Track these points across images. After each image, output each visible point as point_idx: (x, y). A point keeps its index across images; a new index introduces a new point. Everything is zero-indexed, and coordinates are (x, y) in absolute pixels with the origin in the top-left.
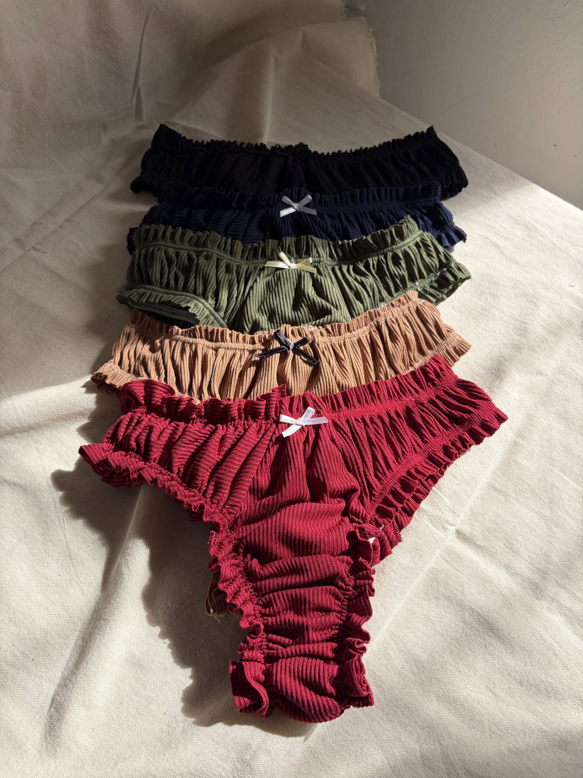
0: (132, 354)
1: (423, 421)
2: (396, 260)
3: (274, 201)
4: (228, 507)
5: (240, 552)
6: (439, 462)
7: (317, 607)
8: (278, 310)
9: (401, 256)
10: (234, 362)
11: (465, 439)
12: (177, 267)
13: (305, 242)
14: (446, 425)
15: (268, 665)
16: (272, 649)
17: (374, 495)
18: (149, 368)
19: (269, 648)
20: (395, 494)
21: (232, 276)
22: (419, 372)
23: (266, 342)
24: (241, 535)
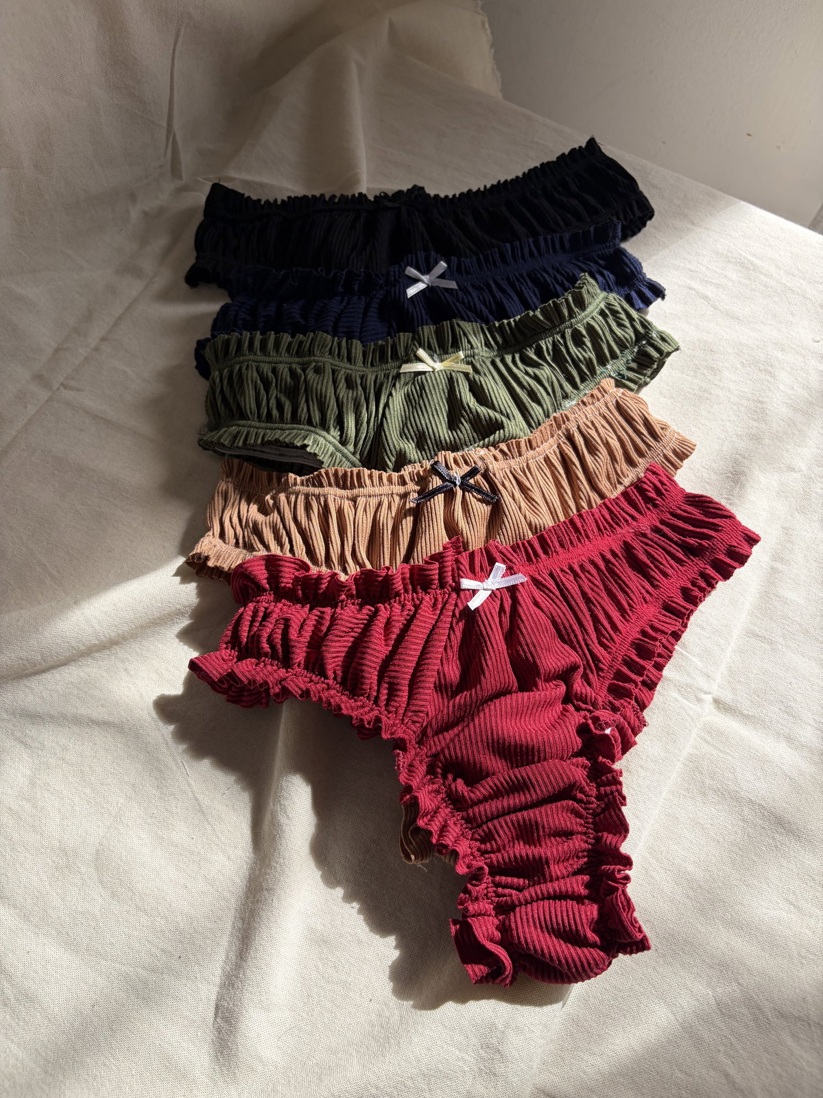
0: (235, 520)
1: (649, 559)
2: (578, 339)
3: (395, 276)
4: (410, 714)
5: (437, 773)
6: (679, 611)
7: (555, 832)
8: (428, 432)
9: (584, 332)
10: (382, 514)
11: (709, 575)
12: (277, 389)
13: (450, 331)
14: (680, 559)
15: (501, 918)
16: (504, 895)
17: (602, 670)
18: (265, 538)
19: (498, 895)
20: (629, 663)
21: (357, 393)
22: (633, 492)
23: (422, 480)
24: (434, 750)
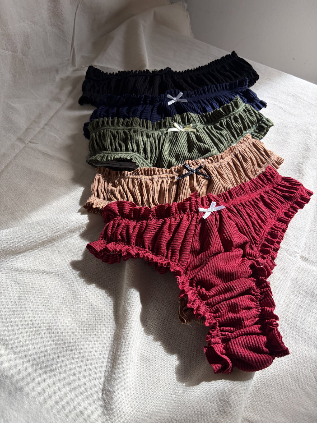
0: (103, 190)
1: (270, 202)
2: (236, 120)
3: (163, 98)
4: (181, 262)
5: (194, 285)
6: (285, 221)
7: (245, 307)
8: (180, 154)
9: (238, 117)
10: (164, 185)
11: (295, 207)
12: (119, 139)
13: (186, 116)
14: (283, 202)
15: (224, 344)
16: (225, 335)
17: (257, 244)
18: (116, 196)
19: (223, 335)
20: (267, 240)
21: (151, 140)
23: (179, 171)
24: (191, 277)
